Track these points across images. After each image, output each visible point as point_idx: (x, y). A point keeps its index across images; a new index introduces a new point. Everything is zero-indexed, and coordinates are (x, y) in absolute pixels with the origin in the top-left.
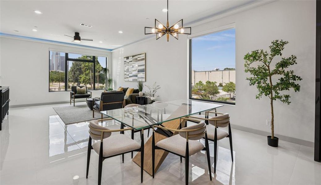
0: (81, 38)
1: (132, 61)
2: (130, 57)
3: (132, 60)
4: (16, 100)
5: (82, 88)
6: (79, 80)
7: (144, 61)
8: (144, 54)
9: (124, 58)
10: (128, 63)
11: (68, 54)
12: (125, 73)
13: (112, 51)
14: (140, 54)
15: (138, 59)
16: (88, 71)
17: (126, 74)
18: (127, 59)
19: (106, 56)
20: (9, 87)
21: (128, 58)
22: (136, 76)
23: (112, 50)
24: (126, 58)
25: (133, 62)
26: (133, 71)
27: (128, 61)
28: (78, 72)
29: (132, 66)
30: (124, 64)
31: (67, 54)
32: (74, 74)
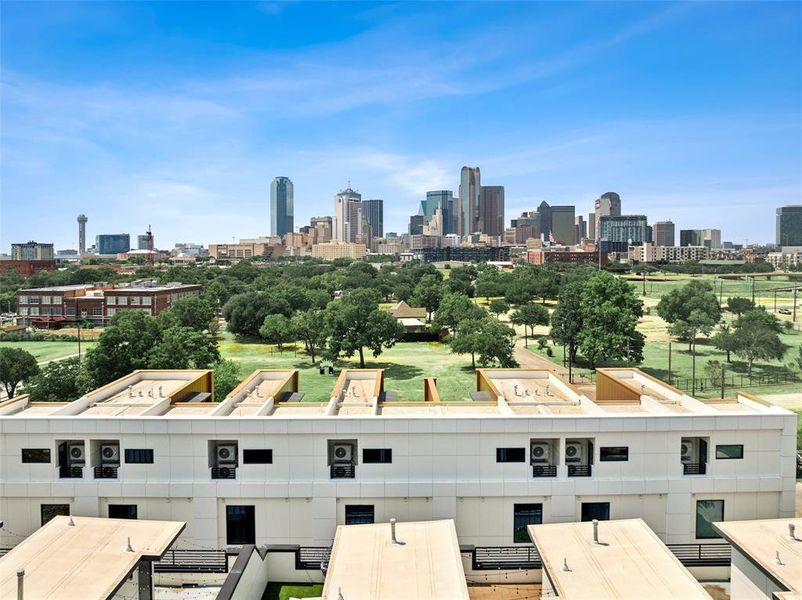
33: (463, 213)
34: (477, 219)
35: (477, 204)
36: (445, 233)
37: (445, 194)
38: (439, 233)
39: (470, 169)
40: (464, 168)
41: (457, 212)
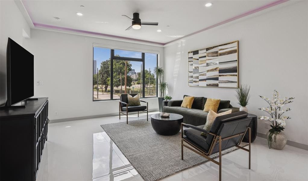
0: (141, 21)
1: (205, 57)
2: (201, 50)
3: (205, 54)
4: (56, 113)
5: (134, 97)
6: (107, 82)
7: (236, 54)
8: (236, 43)
9: (189, 53)
10: (198, 59)
11: (114, 50)
12: (191, 74)
13: (165, 46)
14: (226, 44)
15: (219, 52)
16: (116, 73)
17: (192, 77)
18: (194, 54)
19: (157, 53)
20: (48, 98)
21: (196, 52)
22: (217, 79)
23: (164, 44)
24: (192, 52)
25: (207, 58)
26: (208, 71)
27: (196, 56)
28: (106, 75)
29: (205, 65)
30: (189, 61)
31: (112, 51)
32: (103, 76)
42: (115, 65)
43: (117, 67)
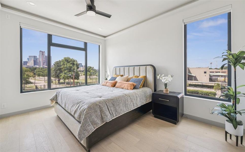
33: (40, 61)
34: (44, 63)
35: (44, 60)
36: (34, 65)
37: (35, 57)
38: (33, 65)
39: (42, 52)
40: (40, 51)
41: (38, 61)
42: (67, 65)
43: (68, 66)
